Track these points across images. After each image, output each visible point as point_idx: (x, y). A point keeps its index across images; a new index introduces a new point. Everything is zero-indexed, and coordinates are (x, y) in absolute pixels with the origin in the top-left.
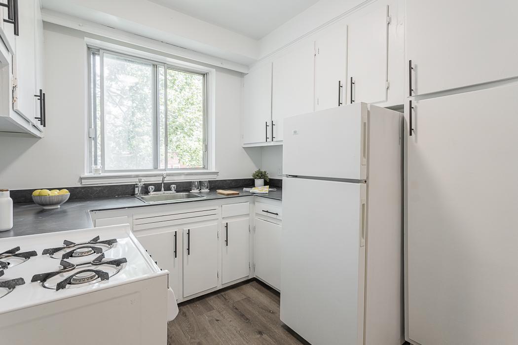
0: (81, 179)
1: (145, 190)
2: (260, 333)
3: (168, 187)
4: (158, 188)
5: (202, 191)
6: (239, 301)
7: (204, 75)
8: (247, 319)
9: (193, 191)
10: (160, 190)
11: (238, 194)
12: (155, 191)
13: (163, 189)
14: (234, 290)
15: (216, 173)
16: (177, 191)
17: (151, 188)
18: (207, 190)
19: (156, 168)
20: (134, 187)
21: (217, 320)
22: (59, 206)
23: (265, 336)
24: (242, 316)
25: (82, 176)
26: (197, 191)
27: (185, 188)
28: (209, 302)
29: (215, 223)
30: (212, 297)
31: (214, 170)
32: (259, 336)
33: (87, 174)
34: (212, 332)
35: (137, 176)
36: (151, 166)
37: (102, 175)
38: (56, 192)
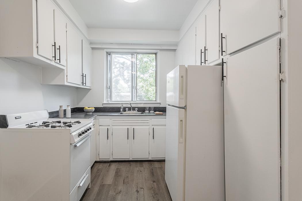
0: (103, 104)
1: (124, 110)
2: (154, 182)
3: (134, 109)
4: (130, 109)
5: (151, 112)
6: (156, 167)
7: (156, 54)
8: (153, 175)
9: (146, 112)
10: (131, 110)
11: (163, 114)
12: (128, 110)
13: (132, 110)
14: (158, 162)
15: (160, 103)
16: (138, 111)
17: (127, 109)
18: (153, 112)
19: (132, 100)
20: (120, 108)
21: (141, 171)
22: (91, 113)
23: (155, 184)
24: (152, 173)
25: (103, 103)
26: (148, 112)
27: (142, 110)
28: (144, 164)
29: (148, 127)
30: (146, 163)
31: (159, 102)
32: (152, 182)
33: (105, 102)
34: (135, 174)
35: (122, 104)
36: (130, 100)
37: (110, 103)
38: (90, 108)
